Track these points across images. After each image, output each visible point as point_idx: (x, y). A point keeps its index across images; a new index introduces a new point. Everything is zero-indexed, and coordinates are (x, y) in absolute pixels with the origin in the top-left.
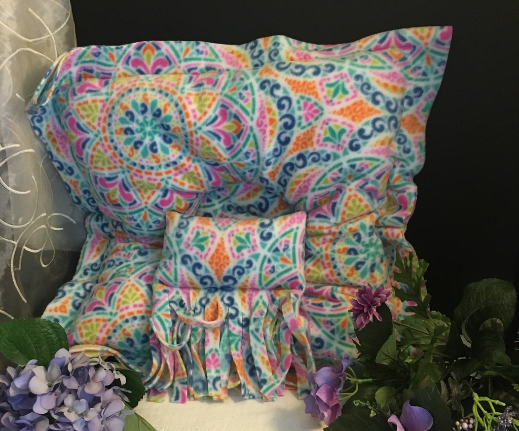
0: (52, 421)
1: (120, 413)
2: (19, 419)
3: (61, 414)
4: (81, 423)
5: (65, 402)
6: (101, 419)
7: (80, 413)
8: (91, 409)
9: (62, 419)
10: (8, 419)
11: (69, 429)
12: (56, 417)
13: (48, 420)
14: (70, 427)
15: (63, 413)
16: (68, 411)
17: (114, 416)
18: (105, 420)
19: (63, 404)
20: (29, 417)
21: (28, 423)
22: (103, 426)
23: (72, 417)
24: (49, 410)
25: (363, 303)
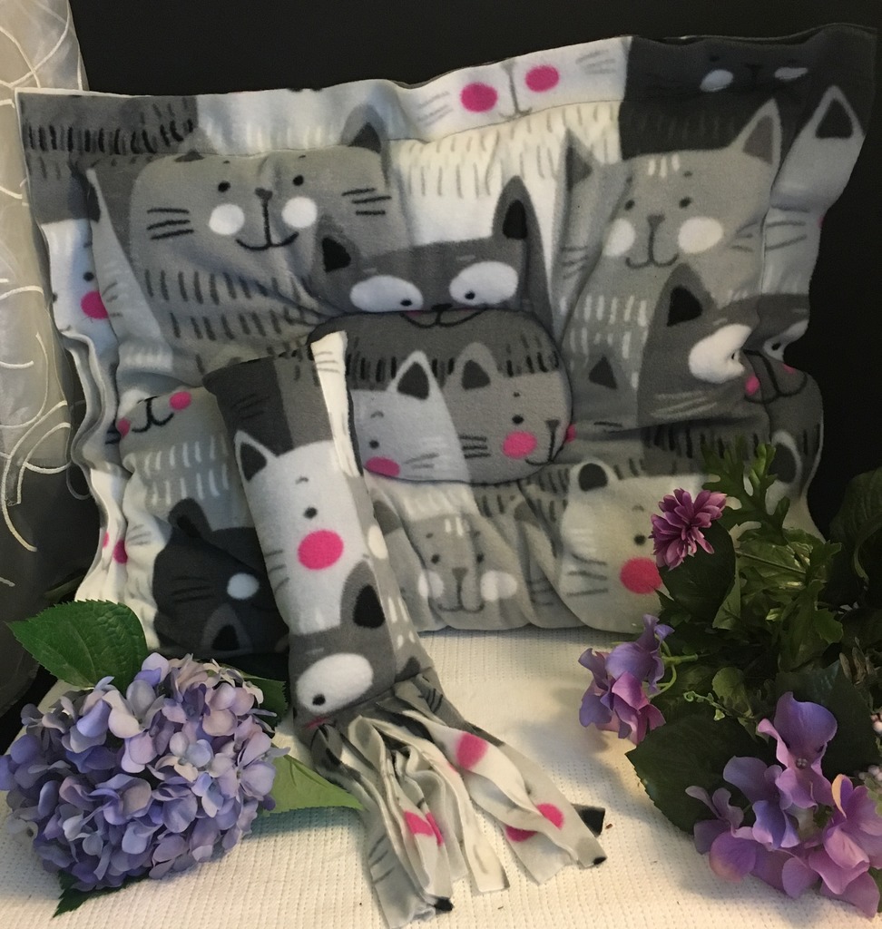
0: (155, 784)
1: (266, 754)
2: (95, 789)
3: (170, 770)
4: (205, 781)
5: (172, 747)
6: (237, 769)
7: (200, 765)
8: (218, 755)
9: (175, 780)
10: (71, 789)
11: (186, 796)
12: (160, 776)
13: (149, 785)
14: (188, 792)
15: (173, 767)
16: (180, 763)
17: (255, 762)
18: (241, 770)
19: (168, 751)
20: (115, 782)
21: (112, 793)
22: (240, 781)
23: (188, 773)
24: (146, 765)
25: (677, 523)
